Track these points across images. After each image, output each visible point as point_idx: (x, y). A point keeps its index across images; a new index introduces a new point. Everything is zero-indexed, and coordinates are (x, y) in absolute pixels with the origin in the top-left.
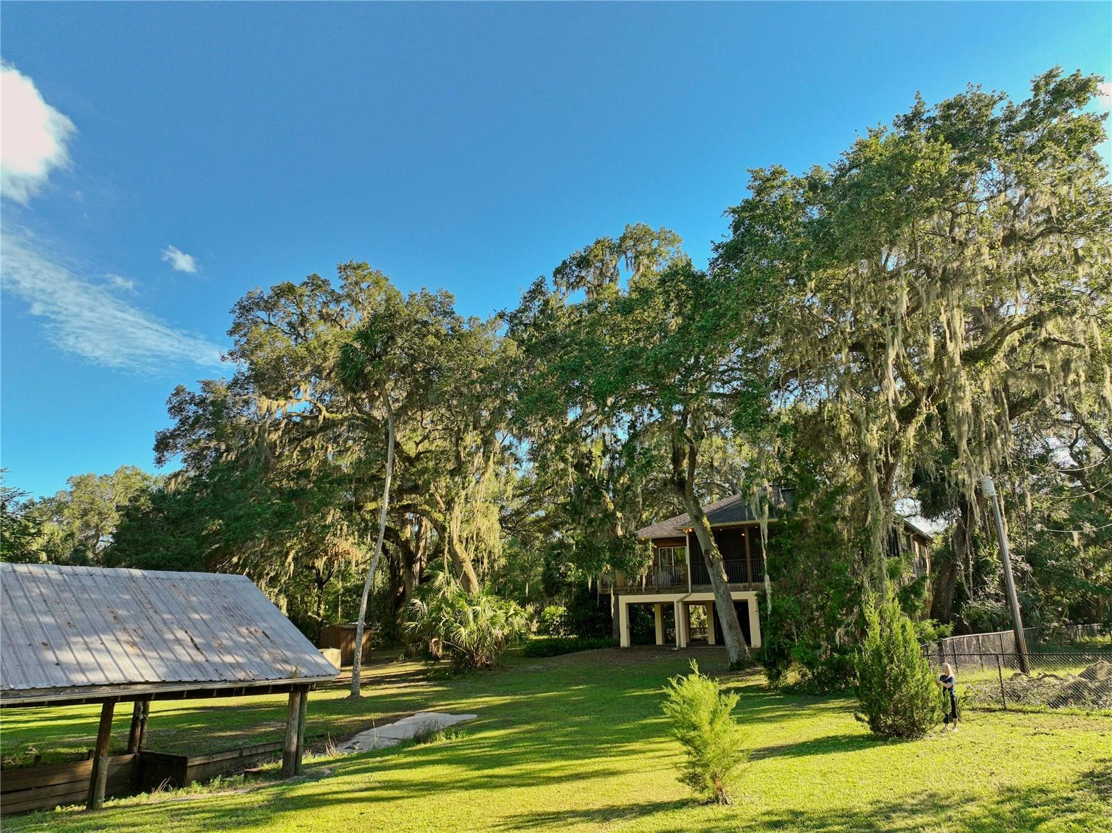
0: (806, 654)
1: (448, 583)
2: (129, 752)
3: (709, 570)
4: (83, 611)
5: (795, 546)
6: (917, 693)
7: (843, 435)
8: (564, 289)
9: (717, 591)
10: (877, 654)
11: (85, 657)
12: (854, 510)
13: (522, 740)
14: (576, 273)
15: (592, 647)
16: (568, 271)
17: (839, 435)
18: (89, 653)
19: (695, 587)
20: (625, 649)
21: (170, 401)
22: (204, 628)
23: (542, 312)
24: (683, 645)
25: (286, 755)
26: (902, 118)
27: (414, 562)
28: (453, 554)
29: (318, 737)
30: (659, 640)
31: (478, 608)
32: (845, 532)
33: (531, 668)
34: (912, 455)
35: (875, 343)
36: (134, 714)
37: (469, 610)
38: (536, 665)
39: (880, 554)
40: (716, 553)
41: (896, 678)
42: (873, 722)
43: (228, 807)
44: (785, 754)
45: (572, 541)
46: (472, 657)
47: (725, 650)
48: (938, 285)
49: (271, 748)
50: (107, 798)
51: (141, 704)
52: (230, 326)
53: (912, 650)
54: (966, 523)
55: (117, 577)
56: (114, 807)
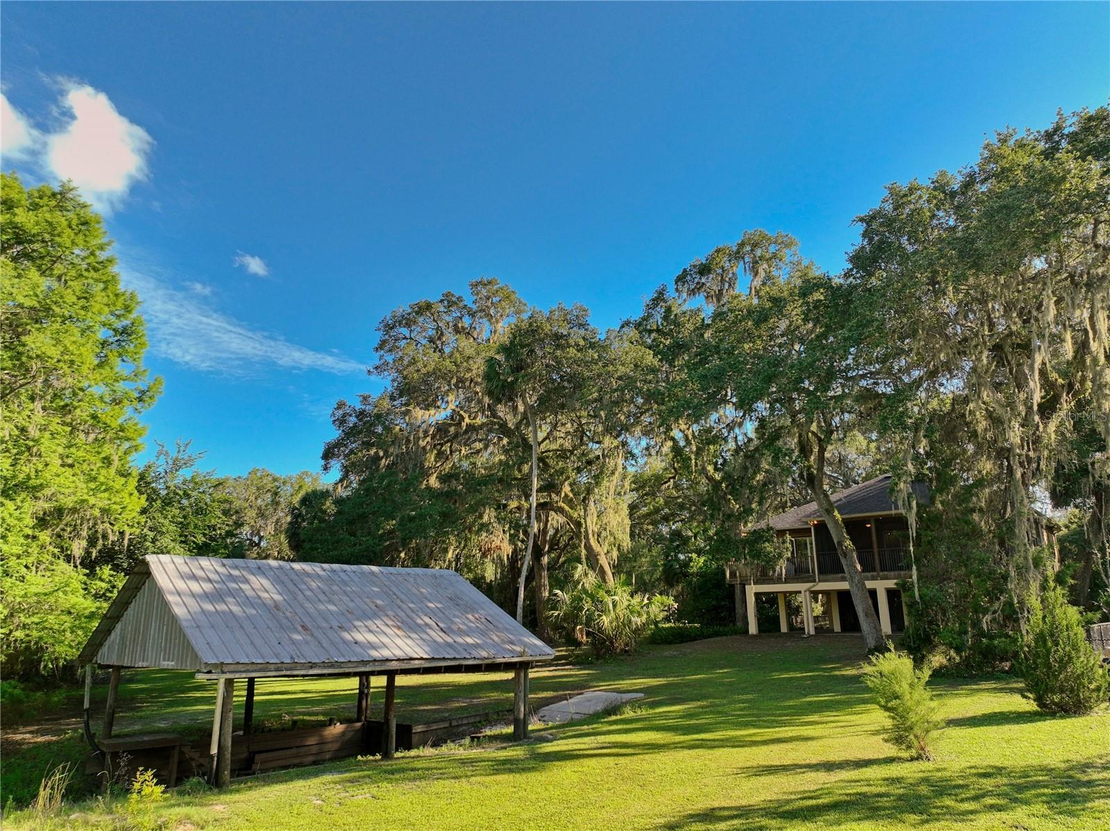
0: (954, 639)
1: (586, 575)
2: (358, 720)
3: (843, 561)
4: (352, 601)
5: (935, 538)
6: (1083, 673)
7: (979, 430)
8: (685, 295)
9: (851, 580)
10: (1040, 638)
11: (371, 638)
12: (992, 501)
13: (706, 713)
14: (696, 280)
15: (717, 634)
16: (689, 278)
17: (976, 431)
18: (371, 634)
19: (822, 577)
20: (753, 636)
21: (333, 414)
22: (440, 615)
23: (666, 318)
24: (812, 632)
25: (516, 722)
26: (1042, 133)
27: (543, 555)
28: (589, 548)
29: (507, 711)
30: (784, 628)
31: (616, 598)
32: (983, 523)
33: (666, 653)
34: (1053, 450)
35: (1013, 344)
36: (359, 689)
37: (608, 600)
38: (669, 651)
39: (1025, 545)
40: (848, 543)
41: (1062, 660)
42: (1039, 700)
43: (501, 758)
44: (961, 726)
45: (690, 534)
46: (612, 643)
47: (862, 637)
48: (1083, 291)
49: (472, 720)
50: (397, 750)
51: (364, 677)
52: (376, 343)
53: (1076, 634)
54: (1101, 513)
55: (363, 573)
56: (403, 758)
